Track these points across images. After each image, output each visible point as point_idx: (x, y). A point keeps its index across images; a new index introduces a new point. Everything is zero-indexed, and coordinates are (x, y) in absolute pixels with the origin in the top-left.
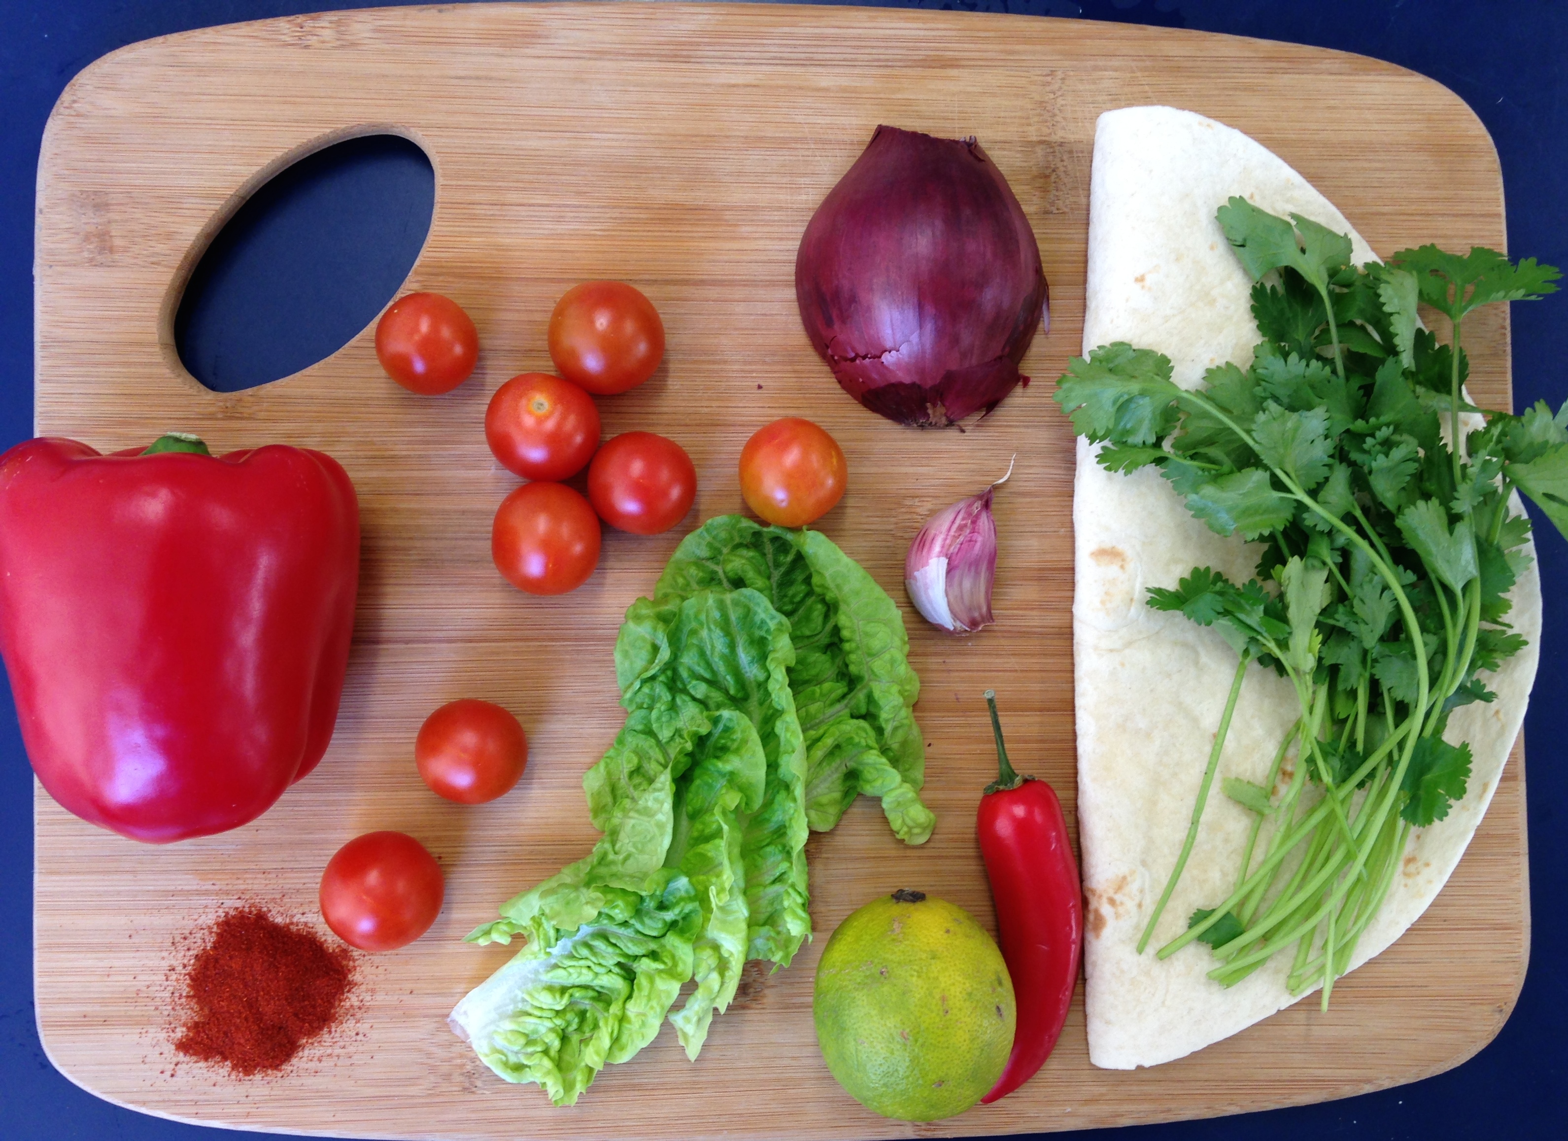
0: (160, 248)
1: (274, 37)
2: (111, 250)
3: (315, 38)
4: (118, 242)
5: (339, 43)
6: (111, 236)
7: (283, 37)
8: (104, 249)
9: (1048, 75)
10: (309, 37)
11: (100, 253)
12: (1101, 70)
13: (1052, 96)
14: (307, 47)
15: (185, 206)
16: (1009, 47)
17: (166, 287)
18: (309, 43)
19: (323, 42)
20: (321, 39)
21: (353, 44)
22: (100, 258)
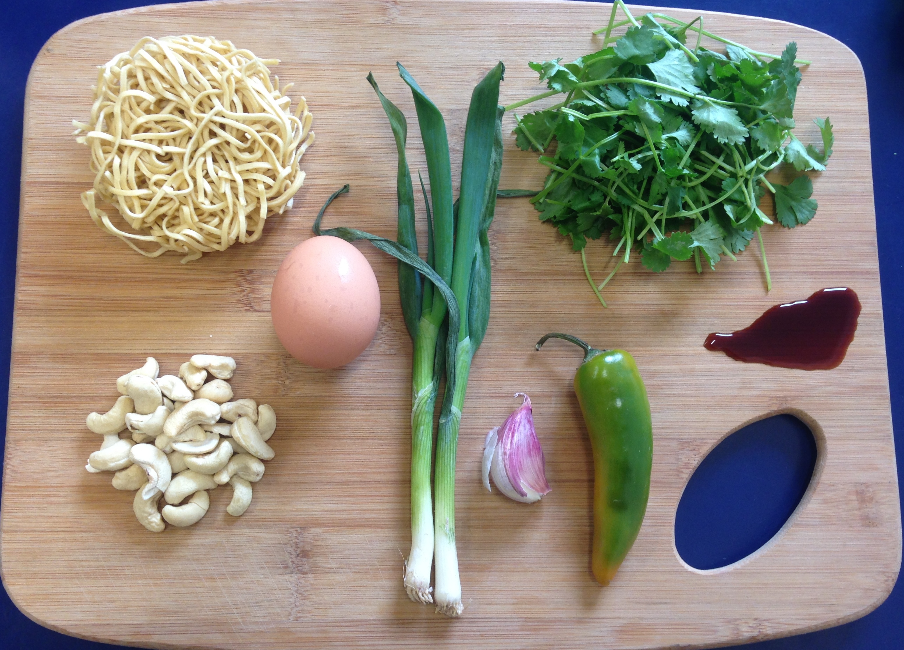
0: (830, 495)
1: (775, 625)
2: (857, 493)
3: (751, 625)
4: (854, 497)
5: (736, 623)
6: (858, 500)
7: (770, 625)
8: (861, 493)
9: (300, 617)
10: (754, 625)
11: (863, 491)
12: (264, 622)
13: (297, 604)
14: (756, 619)
15: (818, 520)
16: (324, 635)
17: (824, 472)
18: (755, 622)
19: (746, 623)
20: (747, 625)
21: (729, 622)
22: (863, 488)
